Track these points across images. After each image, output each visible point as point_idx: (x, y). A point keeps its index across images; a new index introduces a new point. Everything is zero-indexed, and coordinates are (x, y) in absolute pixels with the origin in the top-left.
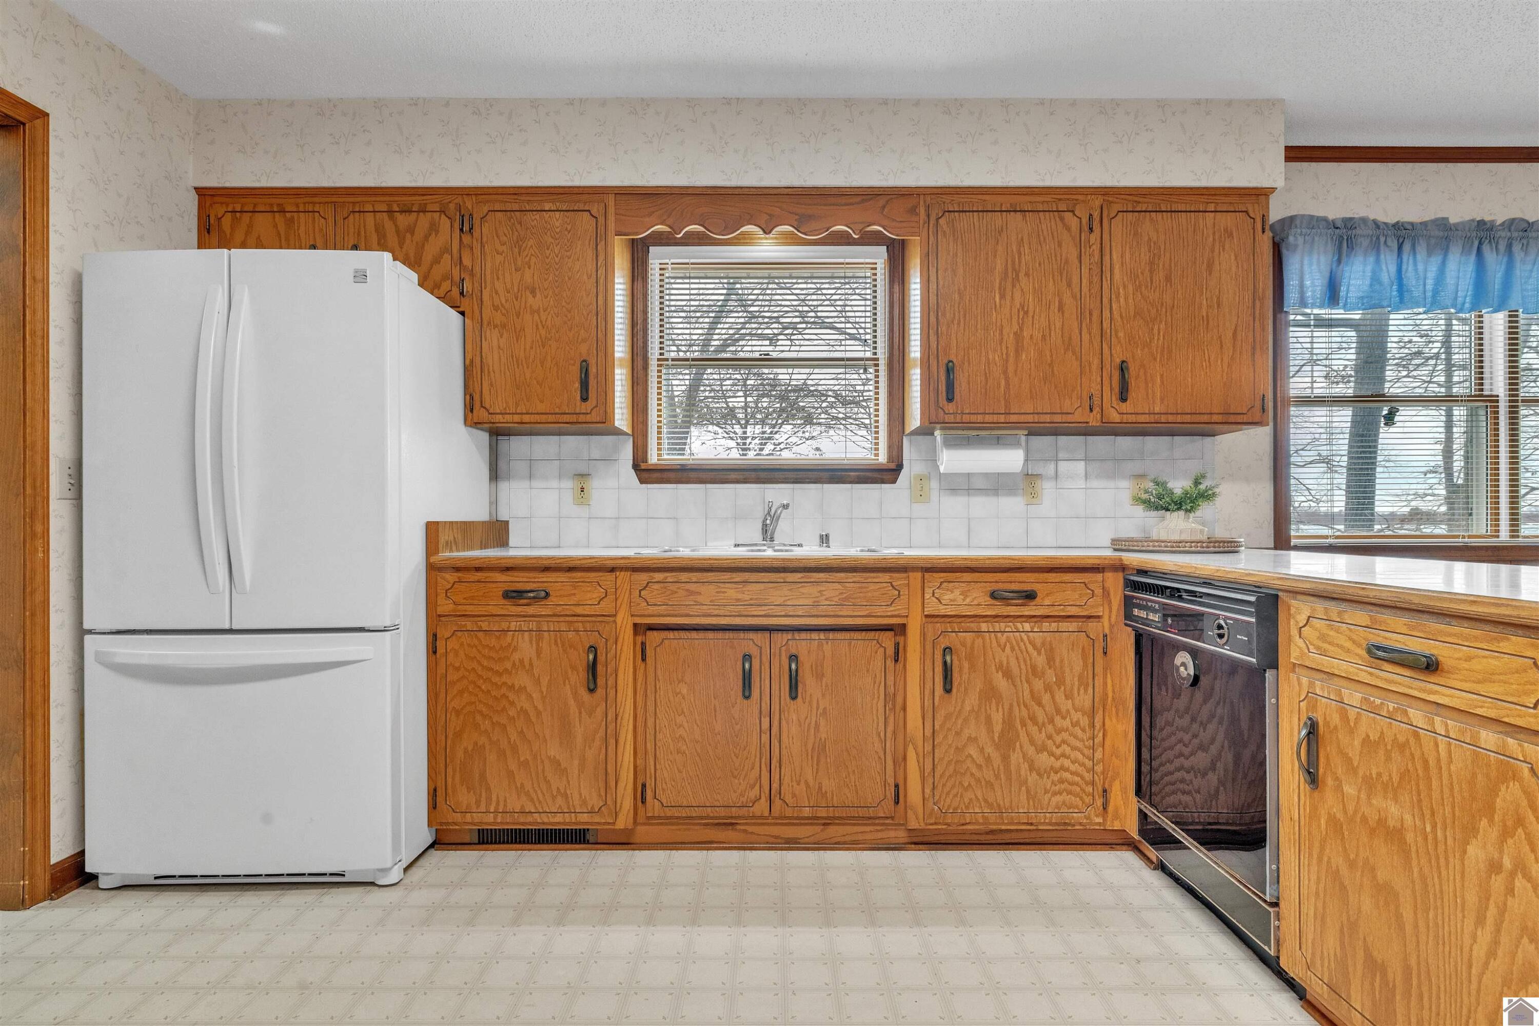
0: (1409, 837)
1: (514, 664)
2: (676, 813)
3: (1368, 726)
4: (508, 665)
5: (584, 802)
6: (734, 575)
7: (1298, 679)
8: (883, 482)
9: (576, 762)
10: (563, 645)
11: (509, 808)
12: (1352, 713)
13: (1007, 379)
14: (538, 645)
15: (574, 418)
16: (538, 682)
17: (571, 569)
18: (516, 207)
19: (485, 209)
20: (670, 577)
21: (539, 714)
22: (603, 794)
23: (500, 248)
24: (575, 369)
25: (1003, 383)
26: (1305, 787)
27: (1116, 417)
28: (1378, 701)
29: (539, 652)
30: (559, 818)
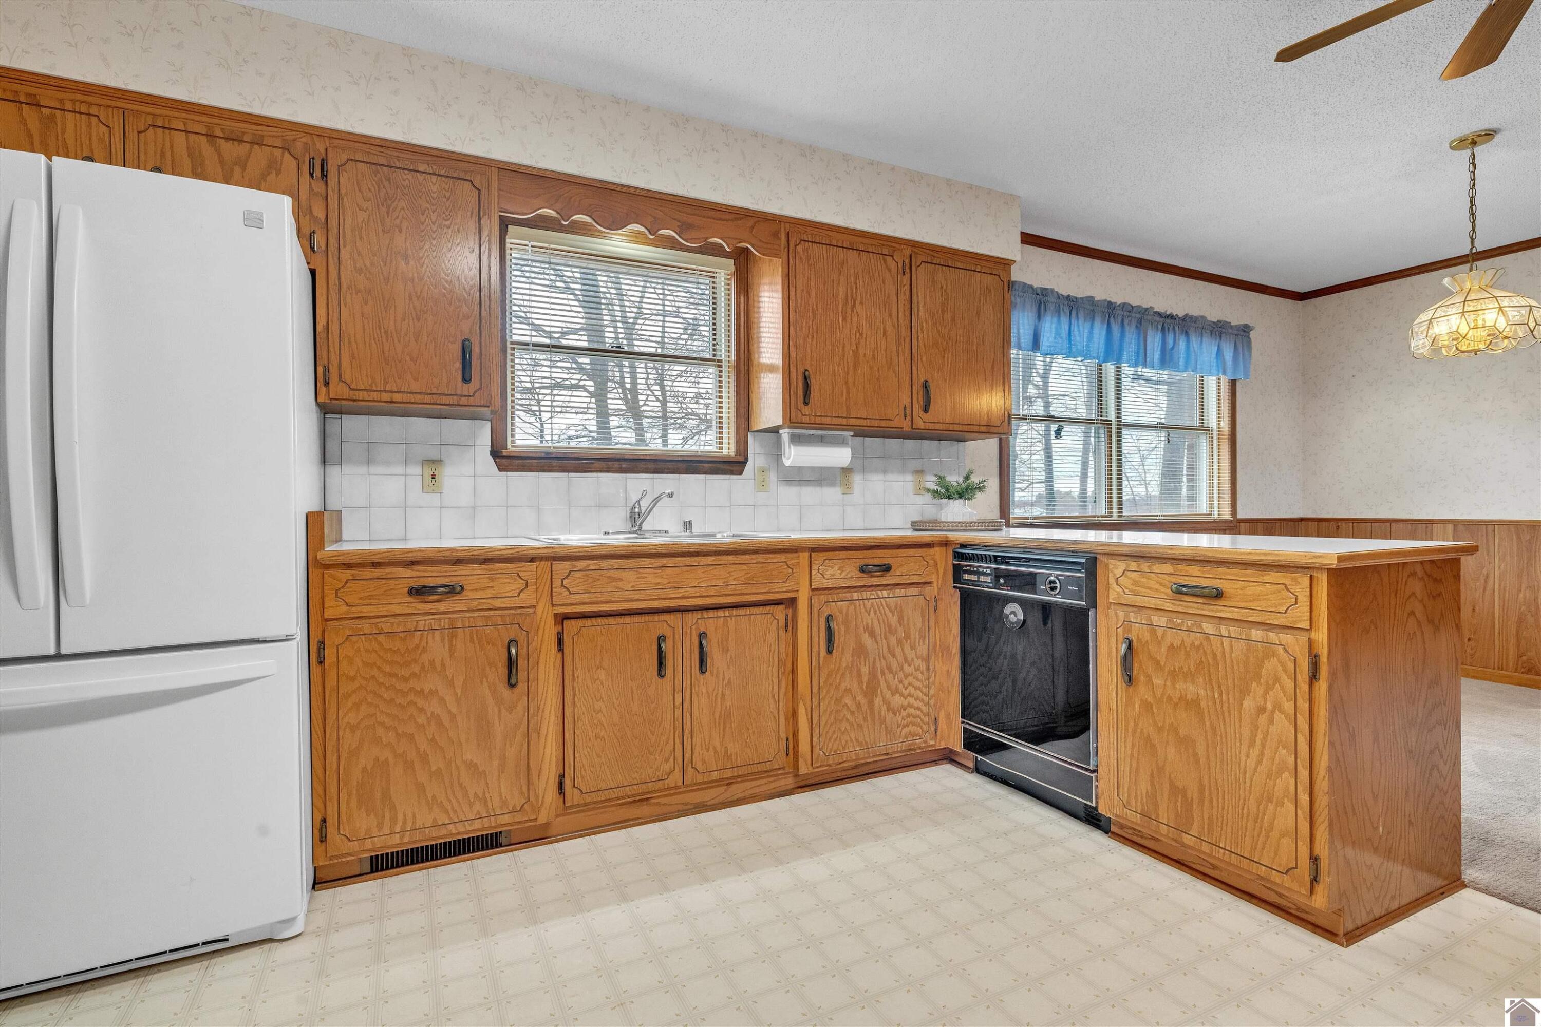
0: (1203, 704)
1: (423, 667)
2: (595, 797)
3: (1172, 638)
4: (416, 669)
5: (505, 803)
6: (653, 560)
7: (1116, 614)
8: (732, 473)
9: (496, 763)
10: (479, 642)
11: (419, 824)
12: (1160, 632)
13: (848, 388)
14: (450, 641)
15: (454, 400)
16: (451, 684)
17: (486, 561)
18: (383, 161)
19: (344, 156)
20: (592, 564)
21: (453, 717)
22: (525, 789)
23: (365, 205)
24: (456, 349)
25: (845, 391)
26: (1122, 685)
27: (921, 425)
28: (1179, 621)
29: (452, 650)
30: (477, 825)
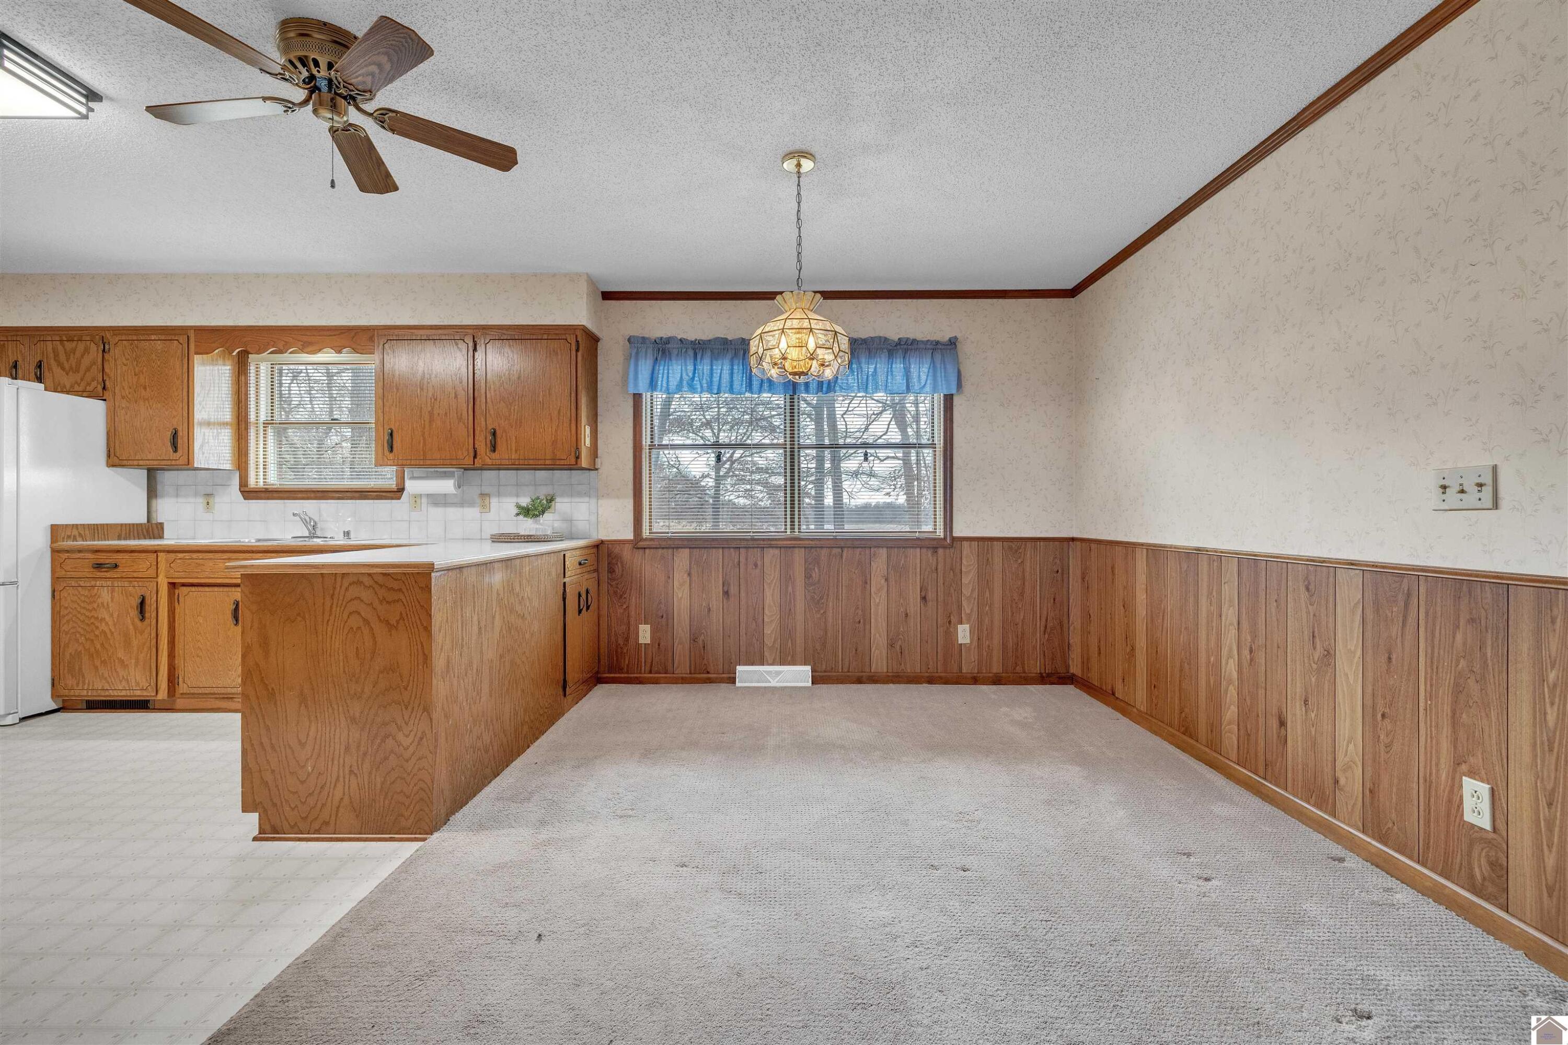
1: (98, 606)
2: (195, 691)
4: (95, 605)
5: (138, 684)
6: (222, 555)
8: (393, 498)
9: (133, 661)
10: (126, 594)
11: (95, 687)
13: (424, 439)
14: (112, 593)
15: (169, 463)
16: (112, 615)
17: (131, 550)
18: (136, 338)
19: (117, 339)
20: (187, 555)
21: (112, 633)
22: (148, 678)
23: (125, 362)
24: (169, 435)
25: (422, 441)
27: (489, 462)
29: (112, 599)
30: (123, 693)
